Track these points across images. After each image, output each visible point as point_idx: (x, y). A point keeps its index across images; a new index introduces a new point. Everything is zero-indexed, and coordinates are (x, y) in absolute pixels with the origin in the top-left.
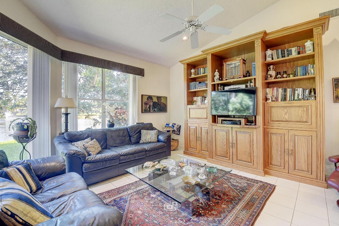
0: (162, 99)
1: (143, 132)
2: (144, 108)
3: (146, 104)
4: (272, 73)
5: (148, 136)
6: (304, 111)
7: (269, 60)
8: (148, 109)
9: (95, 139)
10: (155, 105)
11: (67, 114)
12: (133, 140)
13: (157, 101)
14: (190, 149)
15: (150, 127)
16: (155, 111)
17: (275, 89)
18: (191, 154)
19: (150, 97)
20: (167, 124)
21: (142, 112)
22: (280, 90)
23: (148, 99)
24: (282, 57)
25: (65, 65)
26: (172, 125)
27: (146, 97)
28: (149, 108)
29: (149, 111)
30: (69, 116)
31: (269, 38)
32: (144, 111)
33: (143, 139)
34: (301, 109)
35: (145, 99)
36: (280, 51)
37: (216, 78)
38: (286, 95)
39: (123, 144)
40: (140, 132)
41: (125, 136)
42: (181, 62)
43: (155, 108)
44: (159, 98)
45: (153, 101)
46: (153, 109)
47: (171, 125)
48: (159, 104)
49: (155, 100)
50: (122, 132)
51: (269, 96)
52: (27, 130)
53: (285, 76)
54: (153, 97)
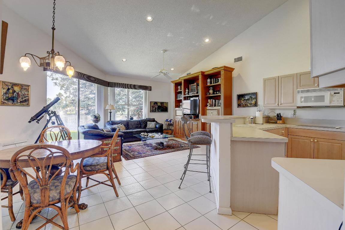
0: (164, 103)
1: (148, 123)
2: (151, 110)
3: (153, 107)
4: (211, 91)
5: (151, 125)
6: (217, 112)
7: (209, 84)
8: (154, 110)
9: (123, 125)
10: (159, 107)
11: (111, 113)
12: (143, 126)
13: (161, 105)
14: (176, 134)
15: (153, 120)
17: (212, 100)
18: (177, 137)
19: (156, 103)
20: (167, 120)
22: (214, 101)
23: (154, 104)
24: (215, 83)
25: (110, 89)
26: (170, 120)
27: (154, 103)
28: (155, 109)
29: (155, 111)
30: (112, 113)
31: (206, 73)
33: (148, 126)
35: (153, 104)
36: (215, 79)
37: (186, 93)
38: (216, 104)
39: (137, 128)
40: (147, 122)
41: (138, 124)
42: (172, 82)
44: (162, 103)
45: (157, 105)
46: (158, 110)
47: (169, 120)
48: (162, 107)
49: (159, 104)
50: (136, 122)
51: (208, 104)
52: (97, 118)
53: (217, 93)
54: (158, 103)
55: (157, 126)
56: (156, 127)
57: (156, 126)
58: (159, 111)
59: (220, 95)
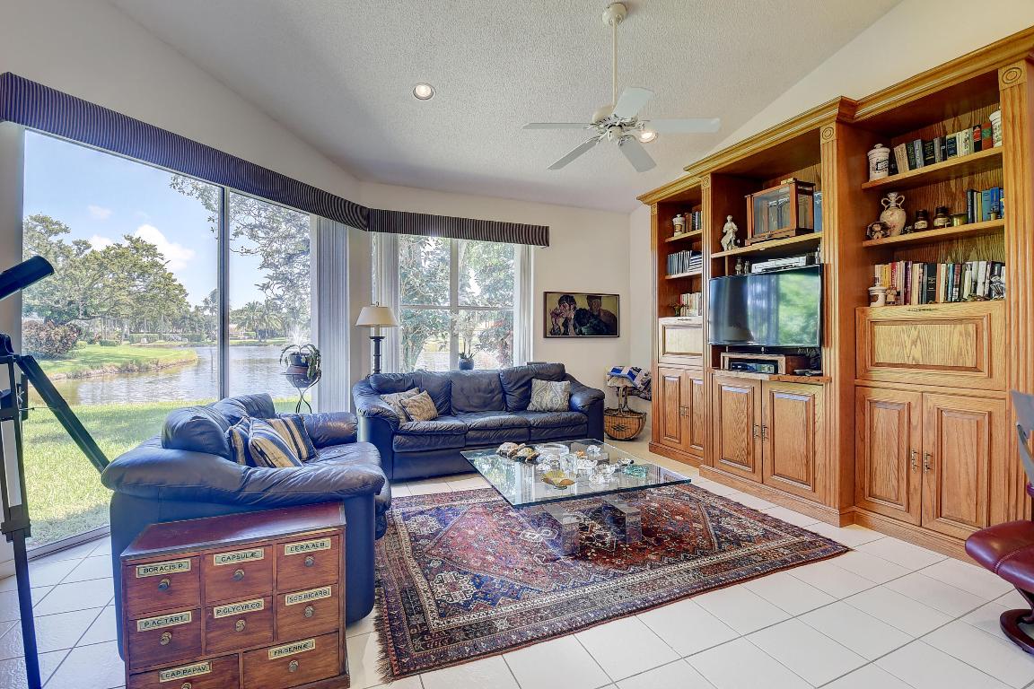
0: (604, 301)
1: (538, 384)
2: (550, 326)
3: (556, 315)
4: (894, 216)
5: (549, 396)
6: (968, 334)
7: (879, 176)
8: (562, 329)
9: (425, 393)
10: (581, 317)
11: (378, 339)
12: (512, 400)
13: (588, 308)
14: (665, 440)
15: (559, 374)
16: (581, 333)
17: (900, 265)
18: (667, 453)
19: (567, 298)
20: (614, 370)
21: (545, 336)
22: (917, 269)
23: (560, 301)
24: (927, 163)
25: (377, 240)
26: (630, 373)
27: (558, 298)
28: (565, 325)
29: (566, 334)
30: (383, 343)
31: (863, 113)
32: (552, 333)
33: (535, 402)
34: (960, 327)
35: (554, 304)
36: (918, 144)
37: (725, 241)
38: (934, 286)
39: (486, 407)
40: (529, 384)
41: (492, 391)
42: (642, 198)
43: (582, 324)
44: (592, 298)
45: (575, 308)
46: (575, 328)
47: (625, 372)
48: (593, 315)
49: (582, 304)
50: (486, 381)
51: (877, 290)
52: (306, 365)
53: (939, 222)
54: (575, 297)
55: (578, 400)
56: (571, 407)
57: (569, 401)
58: (580, 334)
59: (1002, 228)
